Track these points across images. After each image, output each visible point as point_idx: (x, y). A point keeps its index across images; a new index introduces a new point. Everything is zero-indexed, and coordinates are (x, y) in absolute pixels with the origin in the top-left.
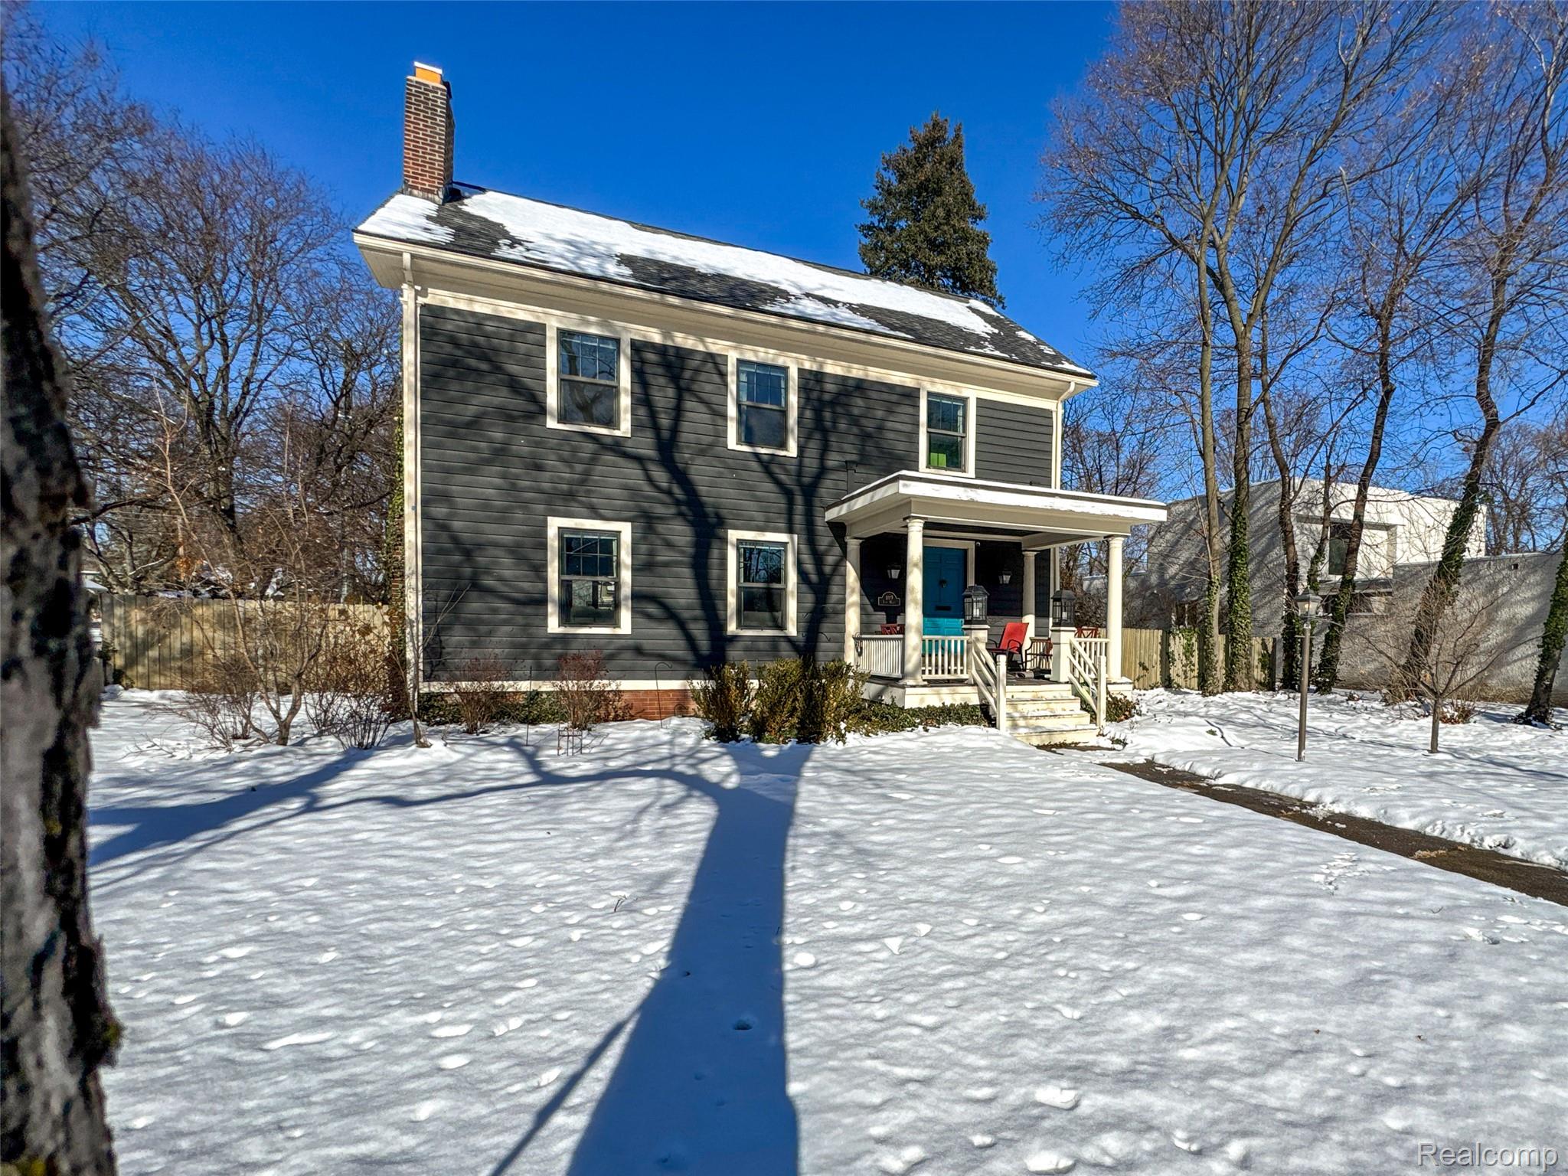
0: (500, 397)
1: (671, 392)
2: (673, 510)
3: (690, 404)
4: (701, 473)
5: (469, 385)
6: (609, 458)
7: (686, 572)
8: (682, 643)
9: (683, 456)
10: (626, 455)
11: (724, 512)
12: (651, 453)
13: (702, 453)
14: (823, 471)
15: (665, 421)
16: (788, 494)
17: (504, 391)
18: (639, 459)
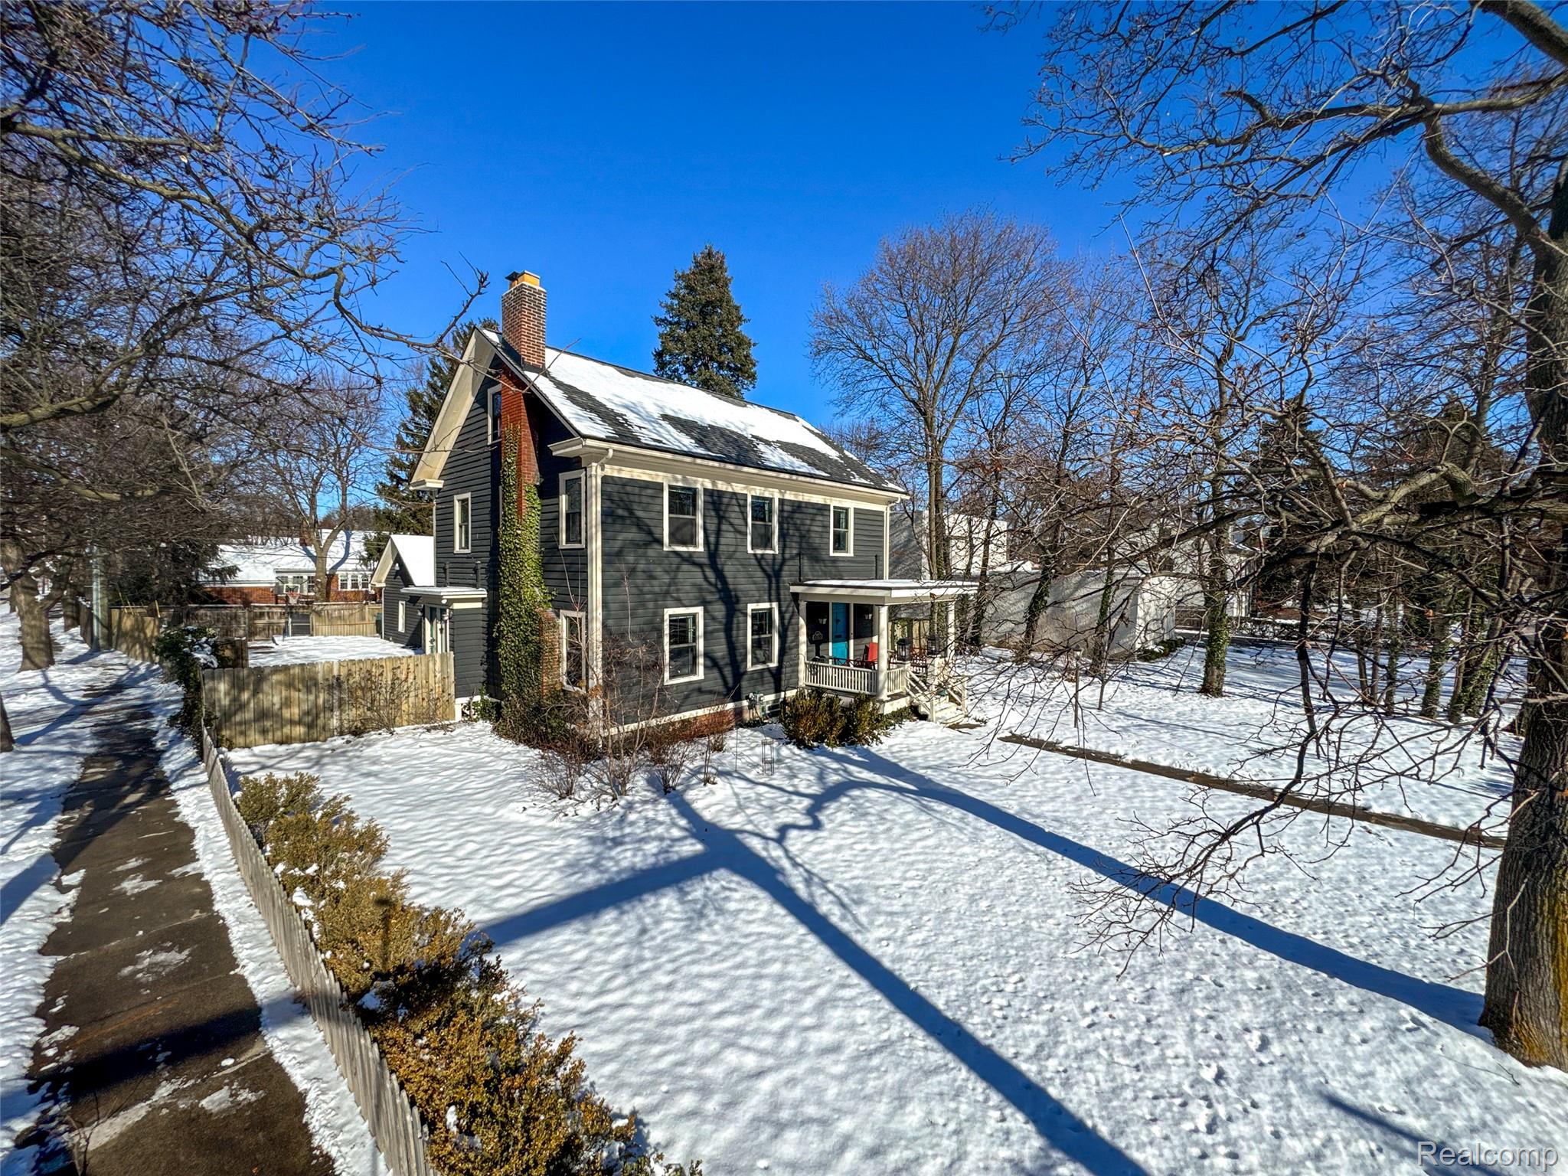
0: (632, 534)
1: (715, 521)
2: (717, 596)
3: (724, 527)
4: (729, 570)
5: (618, 527)
6: (685, 567)
7: (722, 634)
8: (720, 681)
9: (721, 560)
10: (694, 564)
11: (740, 594)
12: (705, 561)
13: (730, 557)
14: (784, 560)
15: (712, 539)
16: (769, 576)
17: (634, 529)
18: (701, 566)
